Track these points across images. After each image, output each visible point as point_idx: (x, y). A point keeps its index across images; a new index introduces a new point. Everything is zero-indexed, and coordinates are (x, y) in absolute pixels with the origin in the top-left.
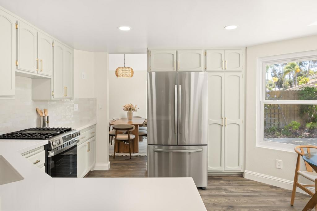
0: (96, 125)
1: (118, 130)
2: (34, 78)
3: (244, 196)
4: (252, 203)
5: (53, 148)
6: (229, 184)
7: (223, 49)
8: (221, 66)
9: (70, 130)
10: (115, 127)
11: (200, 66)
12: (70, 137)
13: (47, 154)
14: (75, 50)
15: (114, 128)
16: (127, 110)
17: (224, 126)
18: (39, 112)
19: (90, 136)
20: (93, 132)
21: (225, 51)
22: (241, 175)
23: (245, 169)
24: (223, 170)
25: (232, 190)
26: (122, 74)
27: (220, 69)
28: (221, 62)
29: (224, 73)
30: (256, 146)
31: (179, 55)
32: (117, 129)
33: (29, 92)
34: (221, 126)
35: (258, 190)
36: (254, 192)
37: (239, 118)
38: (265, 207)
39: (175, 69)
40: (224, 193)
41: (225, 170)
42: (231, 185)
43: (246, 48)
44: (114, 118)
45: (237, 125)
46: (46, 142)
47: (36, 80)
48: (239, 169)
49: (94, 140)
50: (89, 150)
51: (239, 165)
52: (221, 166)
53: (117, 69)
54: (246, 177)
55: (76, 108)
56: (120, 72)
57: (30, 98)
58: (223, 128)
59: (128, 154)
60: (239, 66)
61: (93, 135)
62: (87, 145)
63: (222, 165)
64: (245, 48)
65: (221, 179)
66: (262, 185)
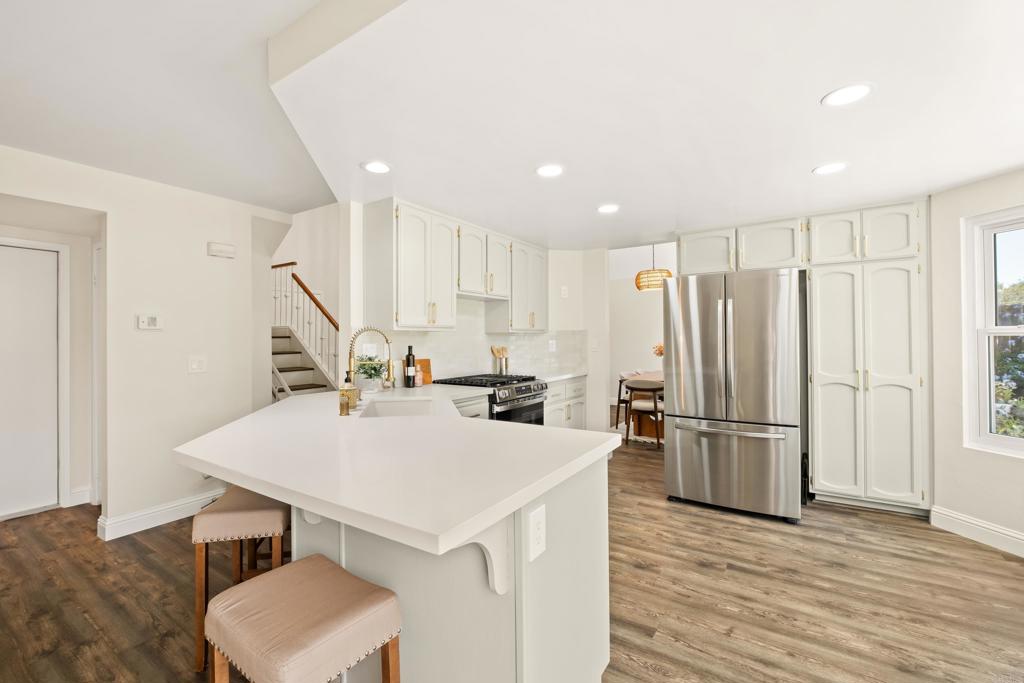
0: (587, 378)
1: (637, 390)
2: (488, 301)
3: (896, 556)
4: (910, 573)
5: (498, 401)
6: (871, 528)
7: (857, 210)
8: (852, 248)
9: (532, 379)
10: (630, 385)
11: (793, 255)
12: (529, 389)
13: (491, 408)
14: (550, 252)
15: (627, 387)
16: (661, 354)
17: (861, 388)
18: (495, 352)
19: (573, 394)
20: (580, 389)
21: (861, 215)
22: (924, 517)
23: (933, 502)
24: (863, 495)
25: (872, 539)
26: (646, 284)
27: (849, 257)
28: (853, 239)
29: (860, 267)
30: (966, 444)
31: (743, 238)
32: (632, 389)
33: (480, 322)
34: (855, 389)
35: (953, 554)
36: (936, 554)
37: (911, 372)
38: (940, 586)
39: (733, 266)
40: (841, 539)
41: (869, 495)
42: (875, 531)
43: (930, 196)
44: (638, 371)
45: (903, 390)
46: (490, 391)
47: (491, 303)
48: (915, 499)
49: (582, 403)
50: (569, 418)
51: (912, 490)
52: (856, 484)
53: (639, 275)
54: (935, 522)
55: (553, 346)
56: (644, 280)
57: (483, 332)
58: (860, 394)
59: (655, 441)
60: (908, 244)
61: (579, 395)
62: (565, 410)
63: (858, 483)
64: (926, 198)
65: (856, 515)
66: (977, 547)
